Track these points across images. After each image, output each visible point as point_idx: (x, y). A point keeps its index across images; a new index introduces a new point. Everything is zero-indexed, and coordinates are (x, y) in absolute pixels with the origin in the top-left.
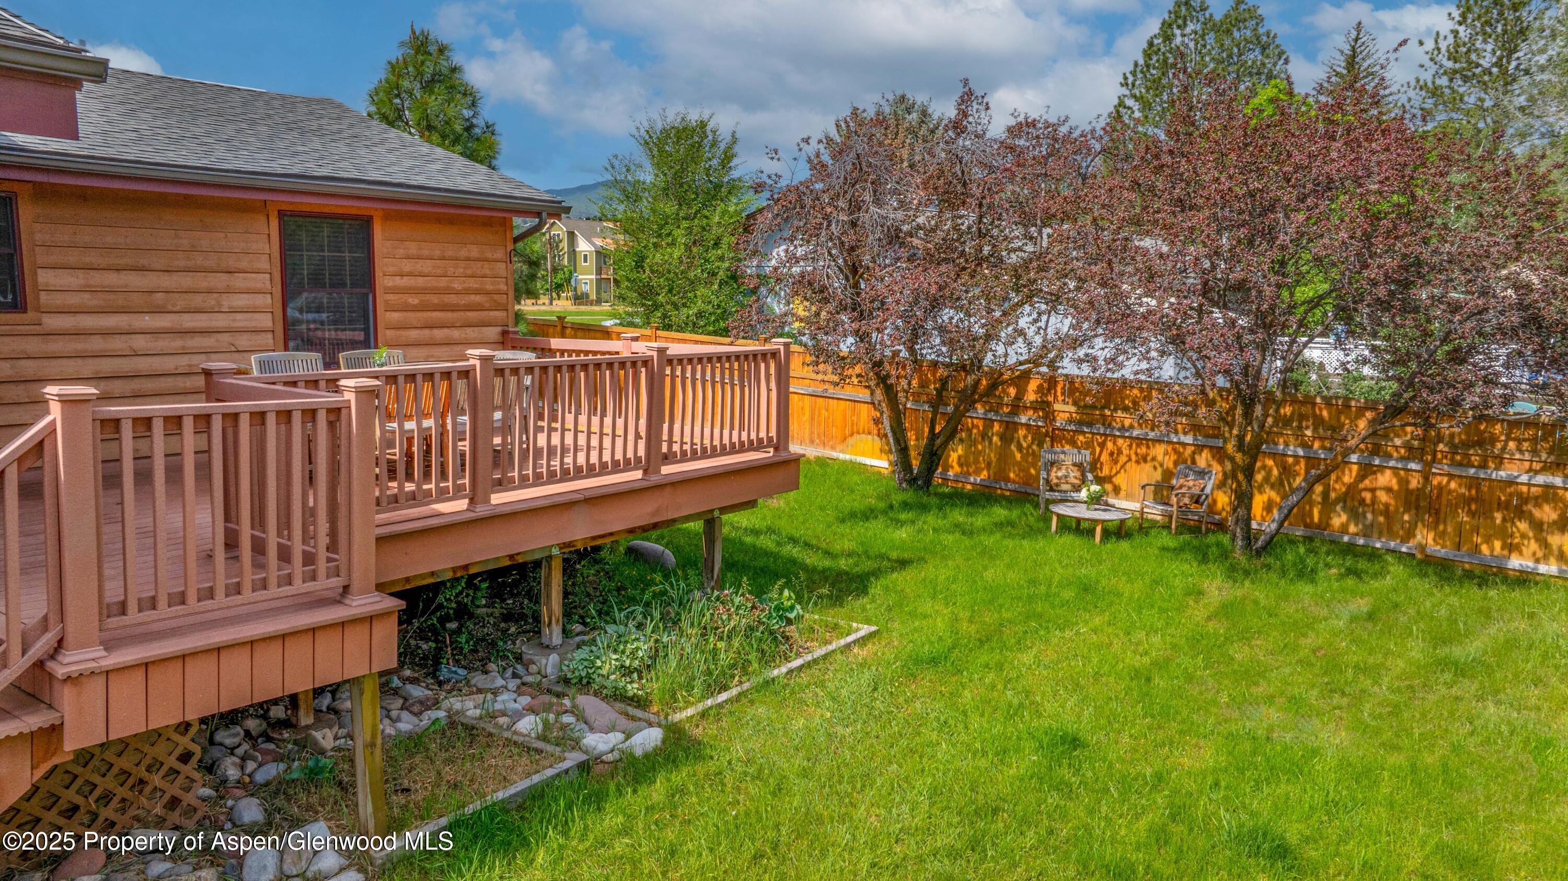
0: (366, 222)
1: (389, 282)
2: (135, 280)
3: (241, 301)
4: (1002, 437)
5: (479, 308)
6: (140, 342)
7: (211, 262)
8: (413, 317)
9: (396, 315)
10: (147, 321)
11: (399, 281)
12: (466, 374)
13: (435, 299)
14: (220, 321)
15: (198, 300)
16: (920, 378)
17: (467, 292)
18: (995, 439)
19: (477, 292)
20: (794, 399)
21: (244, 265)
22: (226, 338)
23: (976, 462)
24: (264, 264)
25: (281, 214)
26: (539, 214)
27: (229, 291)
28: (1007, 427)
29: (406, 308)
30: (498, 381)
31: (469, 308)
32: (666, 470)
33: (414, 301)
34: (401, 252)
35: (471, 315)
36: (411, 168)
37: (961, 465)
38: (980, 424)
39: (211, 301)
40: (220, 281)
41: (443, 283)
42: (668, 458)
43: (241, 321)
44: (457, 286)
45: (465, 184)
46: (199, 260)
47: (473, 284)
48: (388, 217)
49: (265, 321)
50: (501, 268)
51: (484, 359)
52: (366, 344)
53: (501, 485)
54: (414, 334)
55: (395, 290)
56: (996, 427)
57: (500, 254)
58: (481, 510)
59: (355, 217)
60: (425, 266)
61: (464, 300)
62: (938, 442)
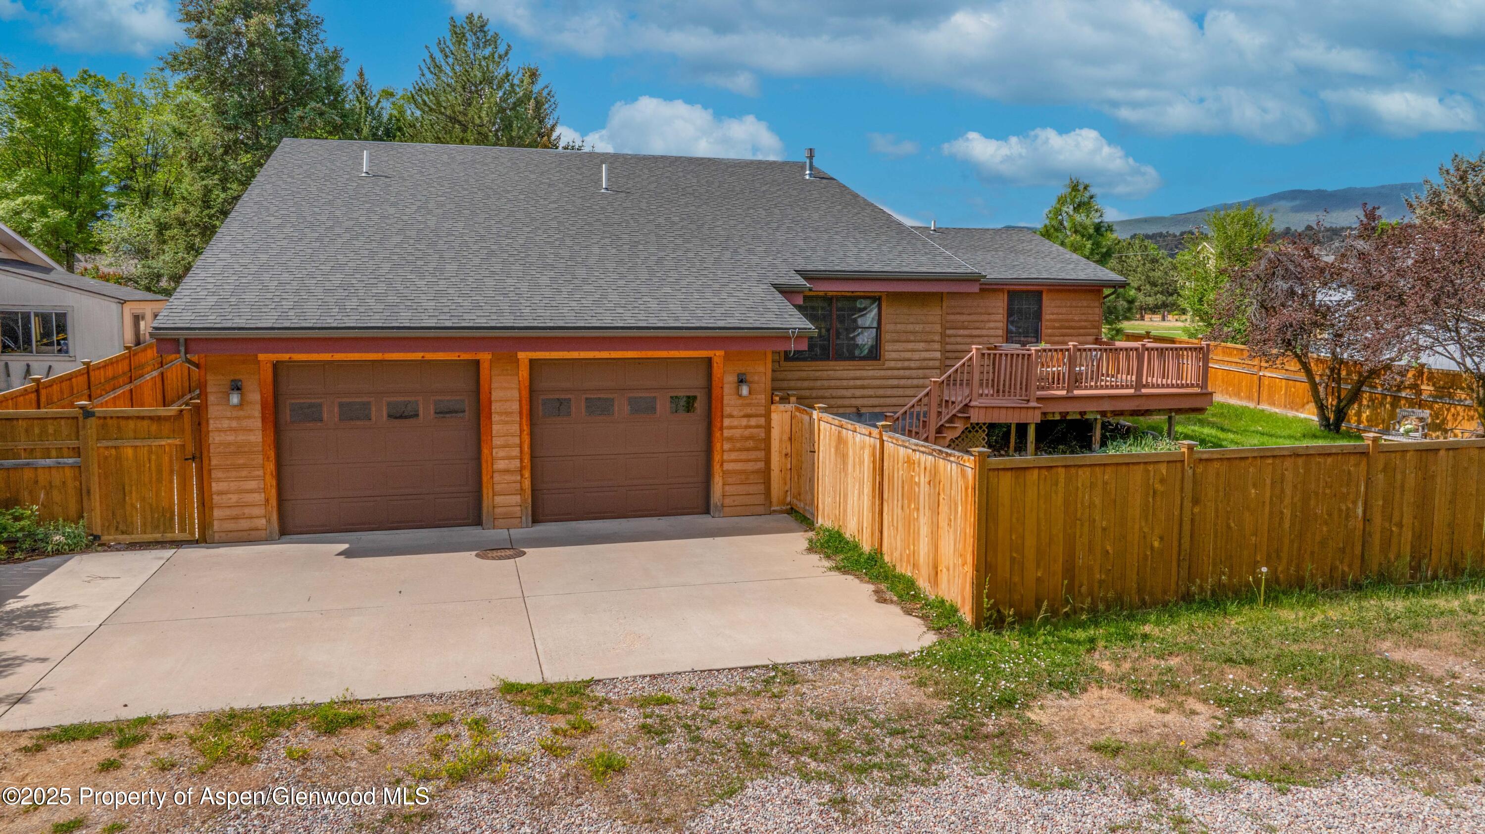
0: (1040, 294)
1: (1048, 317)
2: (958, 317)
3: (992, 325)
4: (1392, 405)
5: (1085, 328)
6: (959, 339)
7: (983, 311)
8: (1057, 331)
9: (1050, 331)
10: (961, 332)
11: (1052, 317)
12: (1068, 350)
13: (1067, 324)
14: (984, 332)
15: (977, 324)
16: (1347, 371)
17: (1080, 321)
18: (1388, 406)
19: (1085, 321)
20: (1211, 371)
21: (994, 311)
22: (986, 338)
23: (1377, 419)
24: (1001, 311)
25: (1009, 292)
26: (1114, 287)
27: (989, 321)
28: (1395, 399)
29: (1054, 328)
30: (1078, 353)
31: (1080, 328)
32: (1144, 391)
33: (1057, 325)
34: (1053, 305)
35: (1082, 331)
36: (1060, 269)
37: (1368, 421)
38: (1379, 397)
39: (982, 325)
40: (985, 317)
41: (1070, 317)
42: (1145, 386)
43: (992, 332)
44: (1076, 318)
45: (1082, 276)
46: (979, 310)
47: (1083, 317)
48: (1050, 291)
49: (1000, 332)
50: (1097, 310)
51: (1074, 346)
52: (1037, 342)
53: (1078, 388)
54: (1057, 339)
55: (1051, 320)
56: (1389, 399)
57: (1097, 304)
58: (1070, 395)
59: (1038, 291)
60: (1064, 310)
61: (1078, 324)
62: (1342, 404)
